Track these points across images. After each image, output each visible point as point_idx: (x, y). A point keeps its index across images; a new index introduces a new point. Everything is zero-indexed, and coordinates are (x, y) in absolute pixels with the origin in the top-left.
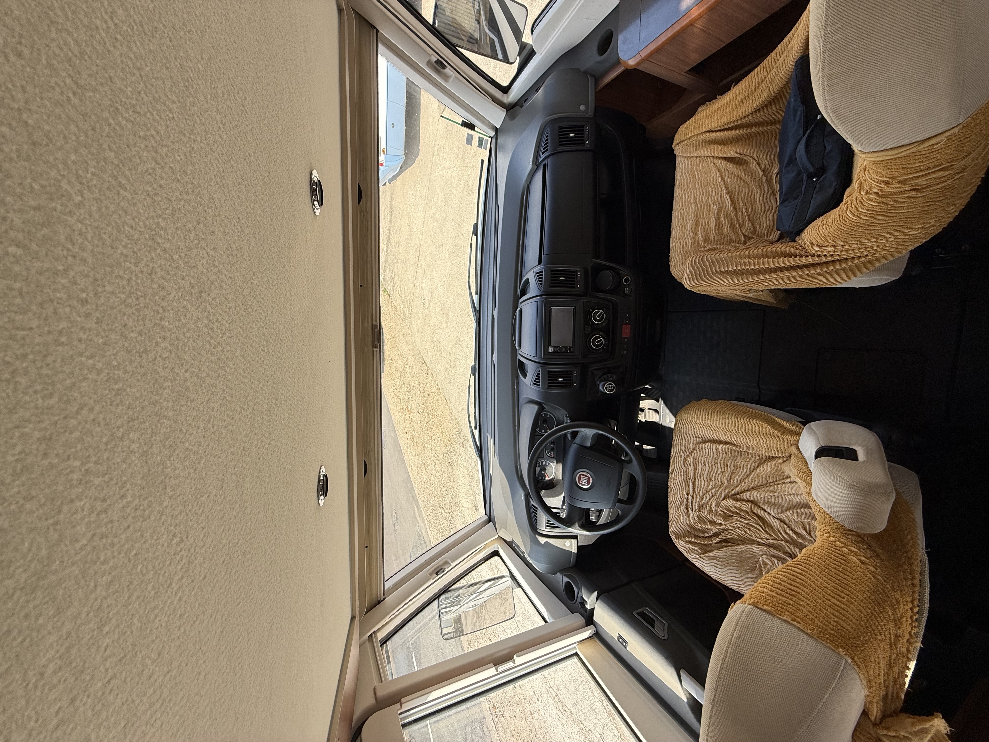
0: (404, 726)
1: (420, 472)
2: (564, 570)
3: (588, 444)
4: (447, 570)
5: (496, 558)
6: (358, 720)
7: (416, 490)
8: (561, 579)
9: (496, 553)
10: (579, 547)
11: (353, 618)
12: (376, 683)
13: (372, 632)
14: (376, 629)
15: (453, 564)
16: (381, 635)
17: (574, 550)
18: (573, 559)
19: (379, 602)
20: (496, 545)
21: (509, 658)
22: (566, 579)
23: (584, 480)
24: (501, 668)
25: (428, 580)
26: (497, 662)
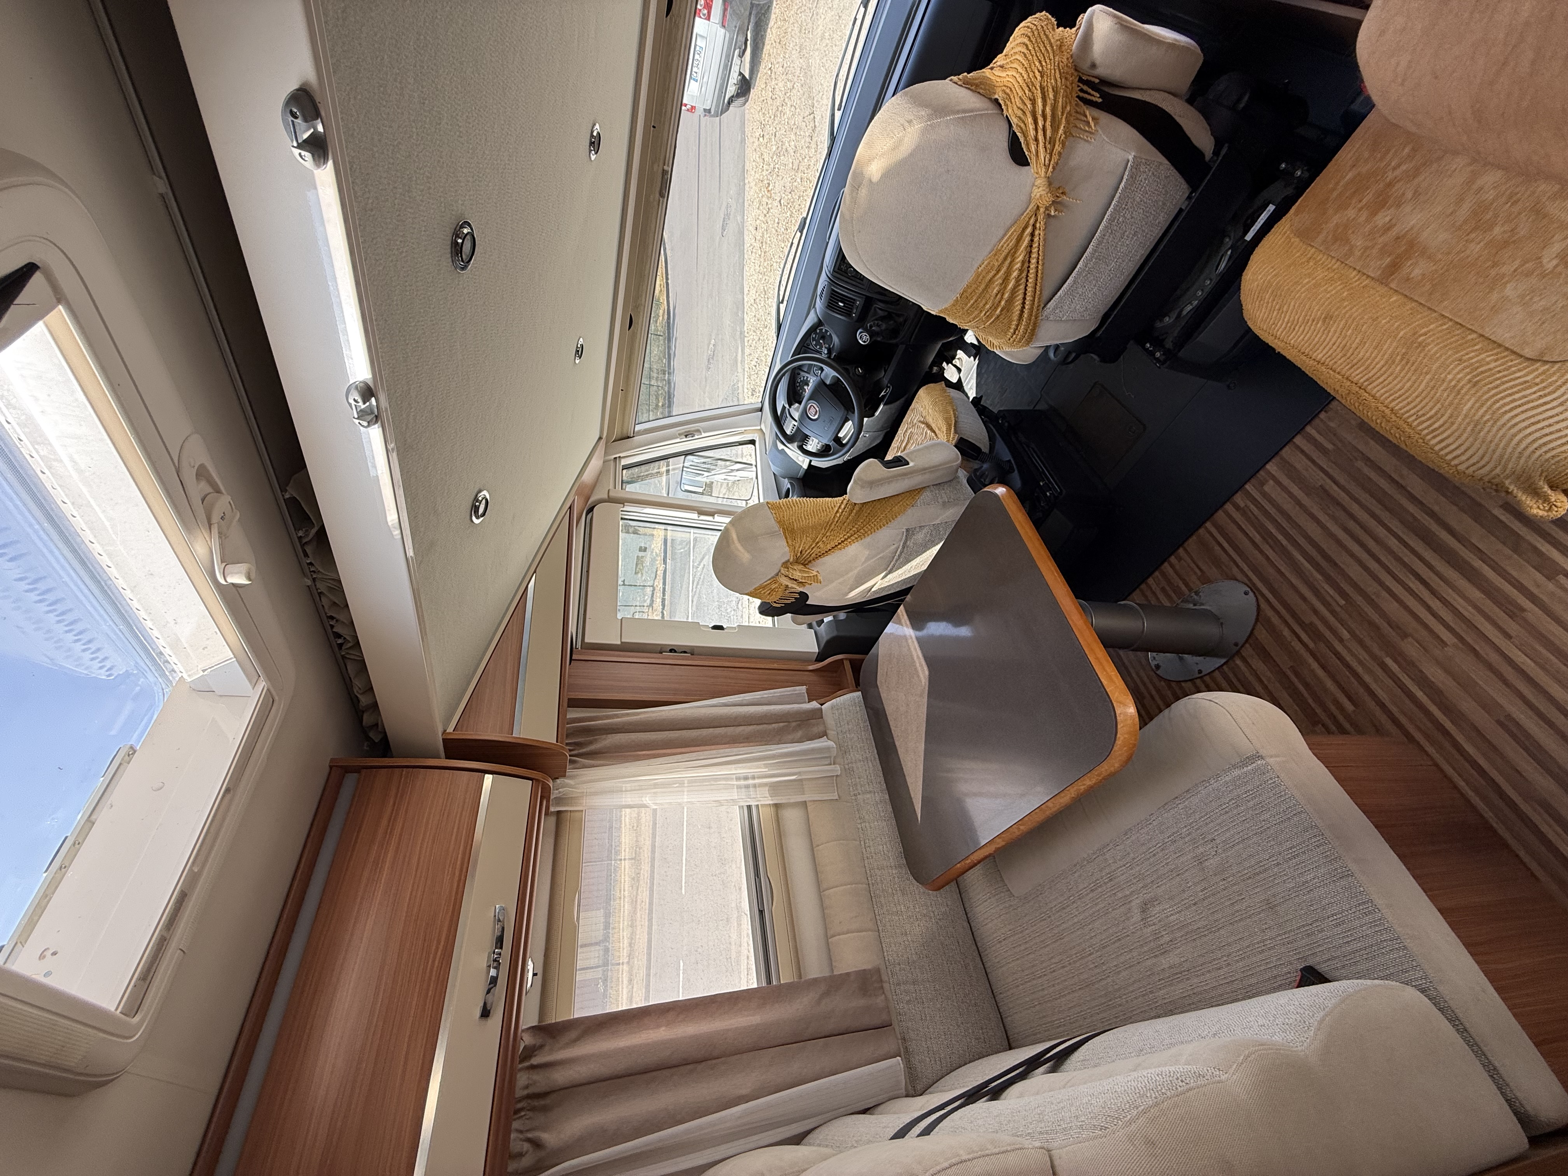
0: (622, 519)
1: (757, 301)
2: (791, 478)
3: (828, 382)
4: (696, 437)
5: (751, 446)
6: (595, 502)
7: (746, 325)
8: (786, 484)
9: (753, 442)
10: (810, 465)
11: (600, 438)
12: (611, 487)
13: (617, 456)
14: (622, 455)
15: (704, 435)
16: (624, 462)
17: (805, 466)
18: (801, 474)
19: (629, 437)
20: (756, 435)
21: (712, 514)
22: (789, 486)
23: (812, 411)
24: (702, 517)
25: (677, 438)
26: (701, 513)
